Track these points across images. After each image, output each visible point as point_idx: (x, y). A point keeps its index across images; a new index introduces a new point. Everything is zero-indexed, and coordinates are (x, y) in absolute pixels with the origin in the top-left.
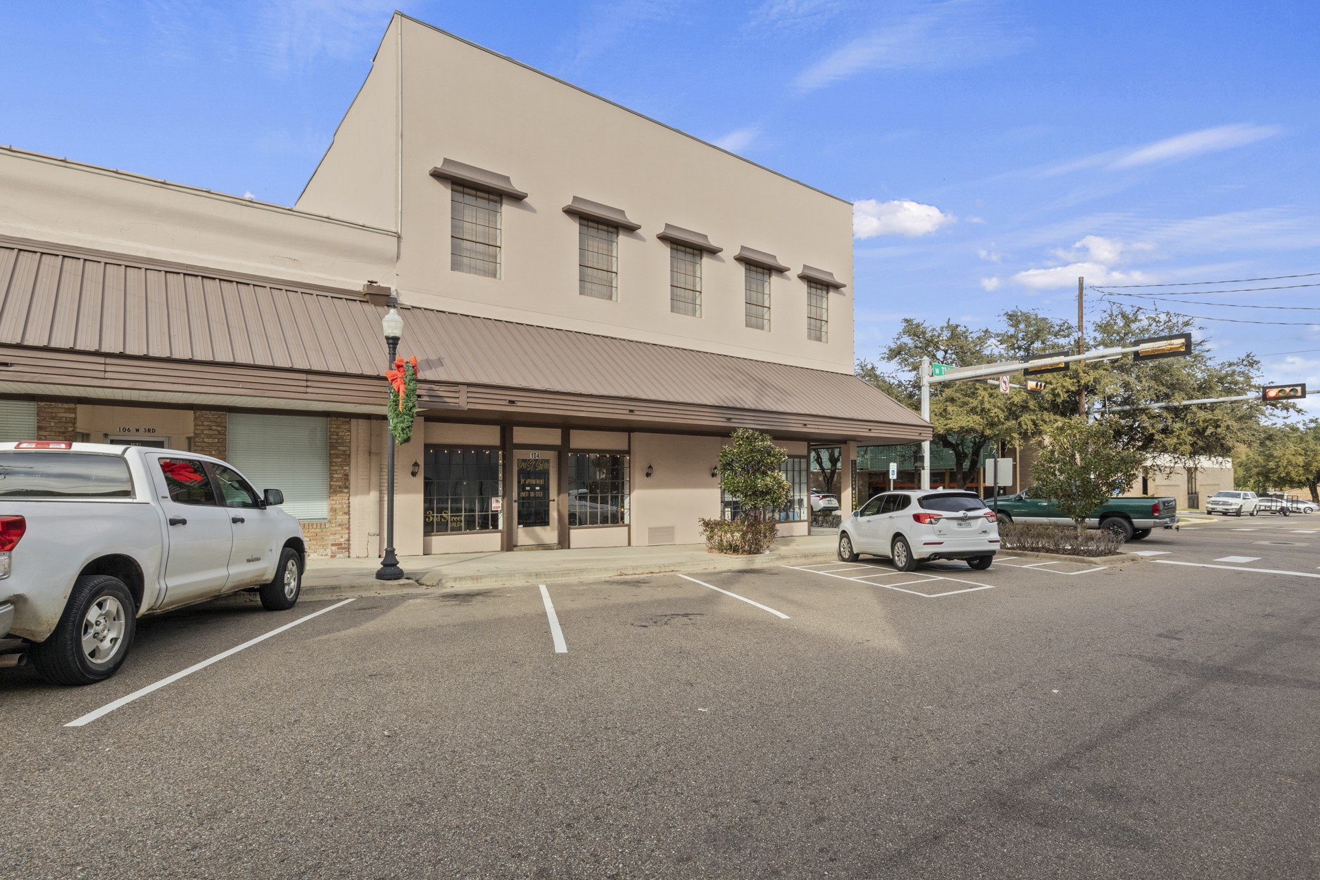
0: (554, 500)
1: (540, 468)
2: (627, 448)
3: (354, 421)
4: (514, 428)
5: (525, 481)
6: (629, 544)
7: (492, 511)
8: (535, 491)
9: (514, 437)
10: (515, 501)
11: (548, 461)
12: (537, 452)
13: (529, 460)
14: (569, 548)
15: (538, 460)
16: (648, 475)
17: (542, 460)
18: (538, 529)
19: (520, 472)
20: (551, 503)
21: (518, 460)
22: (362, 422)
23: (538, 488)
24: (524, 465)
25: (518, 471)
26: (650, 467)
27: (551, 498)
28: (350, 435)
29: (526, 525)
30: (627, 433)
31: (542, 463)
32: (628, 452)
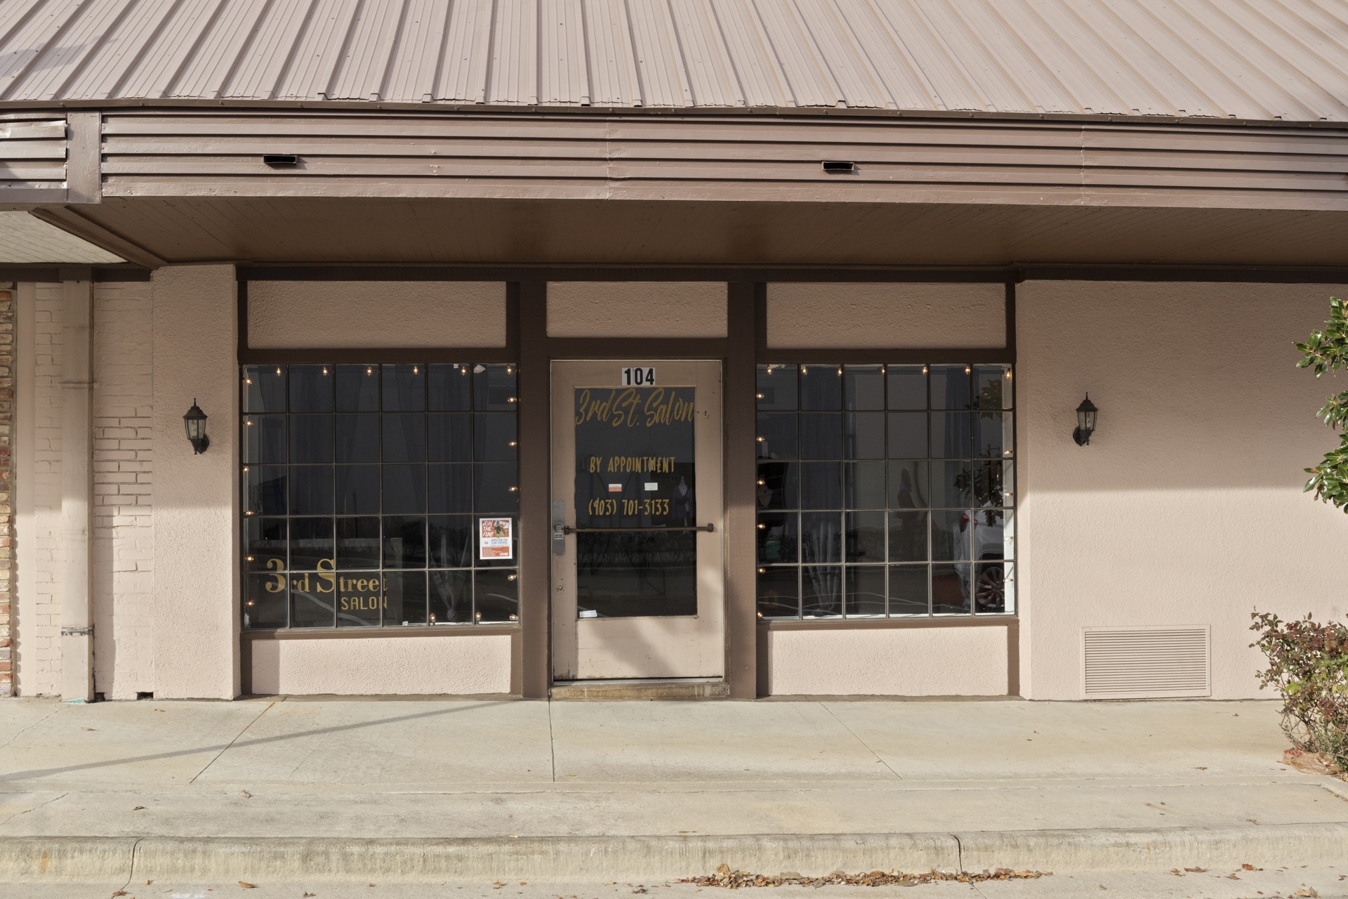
0: (710, 528)
1: (661, 416)
2: (999, 340)
3: (24, 289)
4: (551, 285)
5: (605, 464)
6: (1014, 689)
7: (480, 563)
8: (640, 494)
9: (551, 316)
10: (567, 531)
11: (688, 395)
12: (646, 365)
13: (619, 391)
14: (762, 691)
15: (648, 391)
16: (1081, 437)
17: (668, 391)
18: (648, 626)
19: (582, 433)
20: (701, 537)
21: (578, 392)
22: (43, 291)
23: (651, 487)
24: (599, 409)
25: (578, 428)
26: (1087, 407)
27: (701, 520)
28: (13, 332)
29: (608, 609)
30: (1002, 287)
31: (665, 401)
32: (1008, 354)
